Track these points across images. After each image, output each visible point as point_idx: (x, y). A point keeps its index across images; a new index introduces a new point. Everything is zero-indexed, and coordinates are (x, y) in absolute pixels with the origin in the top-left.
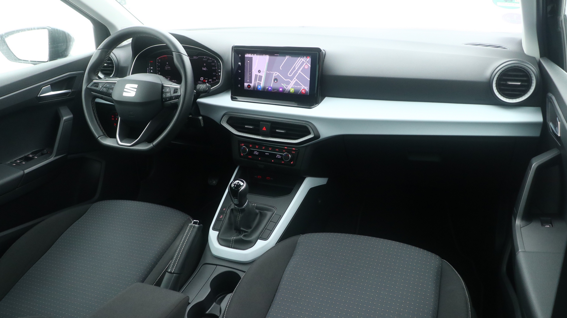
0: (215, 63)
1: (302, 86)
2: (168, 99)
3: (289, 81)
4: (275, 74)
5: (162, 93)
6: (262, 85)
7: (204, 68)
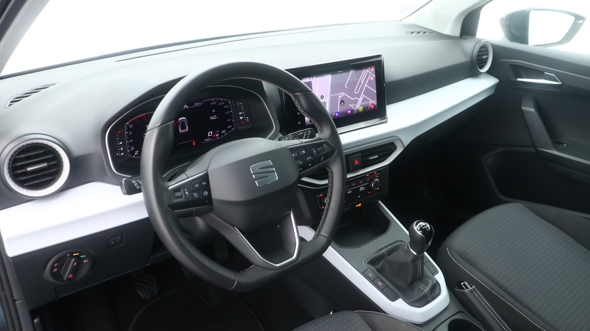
1: (370, 101)
2: (310, 165)
3: (356, 99)
4: (341, 95)
7: (213, 117)
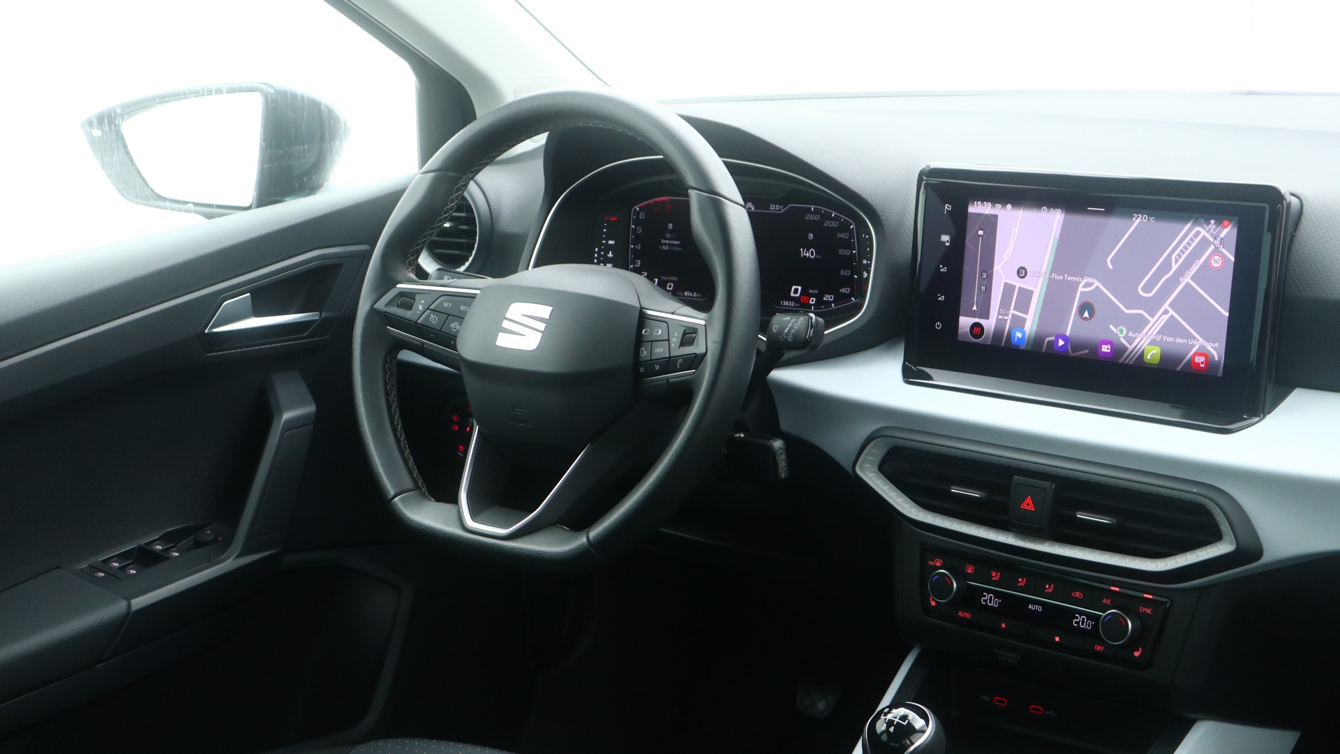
0: (851, 232)
1: (1195, 338)
2: (657, 367)
3: (1140, 314)
4: (1087, 286)
5: (639, 340)
6: (1029, 325)
7: (808, 250)
